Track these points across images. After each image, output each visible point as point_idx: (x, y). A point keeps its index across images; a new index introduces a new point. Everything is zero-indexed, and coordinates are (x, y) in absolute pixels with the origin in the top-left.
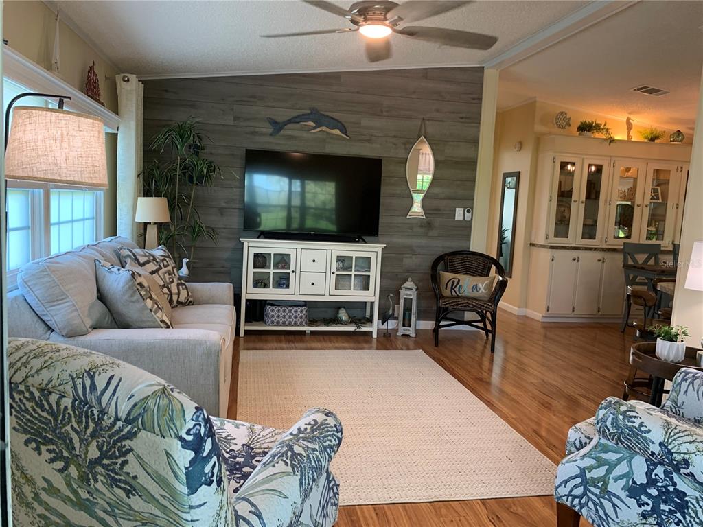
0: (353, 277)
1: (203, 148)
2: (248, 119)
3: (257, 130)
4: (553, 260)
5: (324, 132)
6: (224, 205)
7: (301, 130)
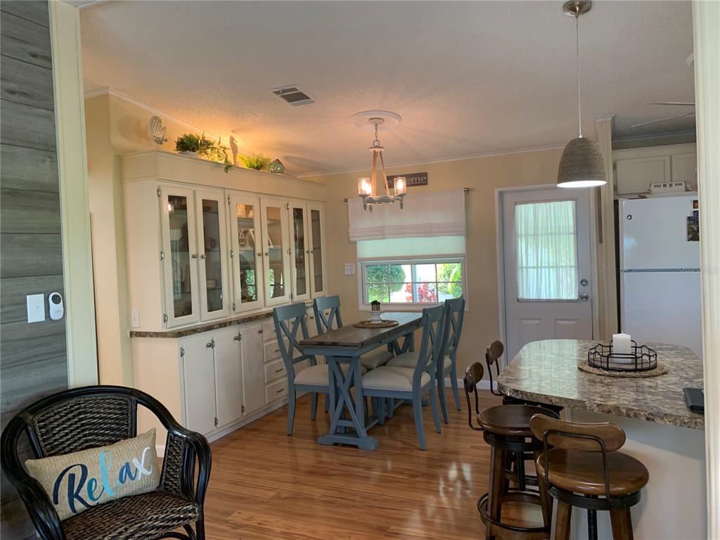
4: (182, 355)
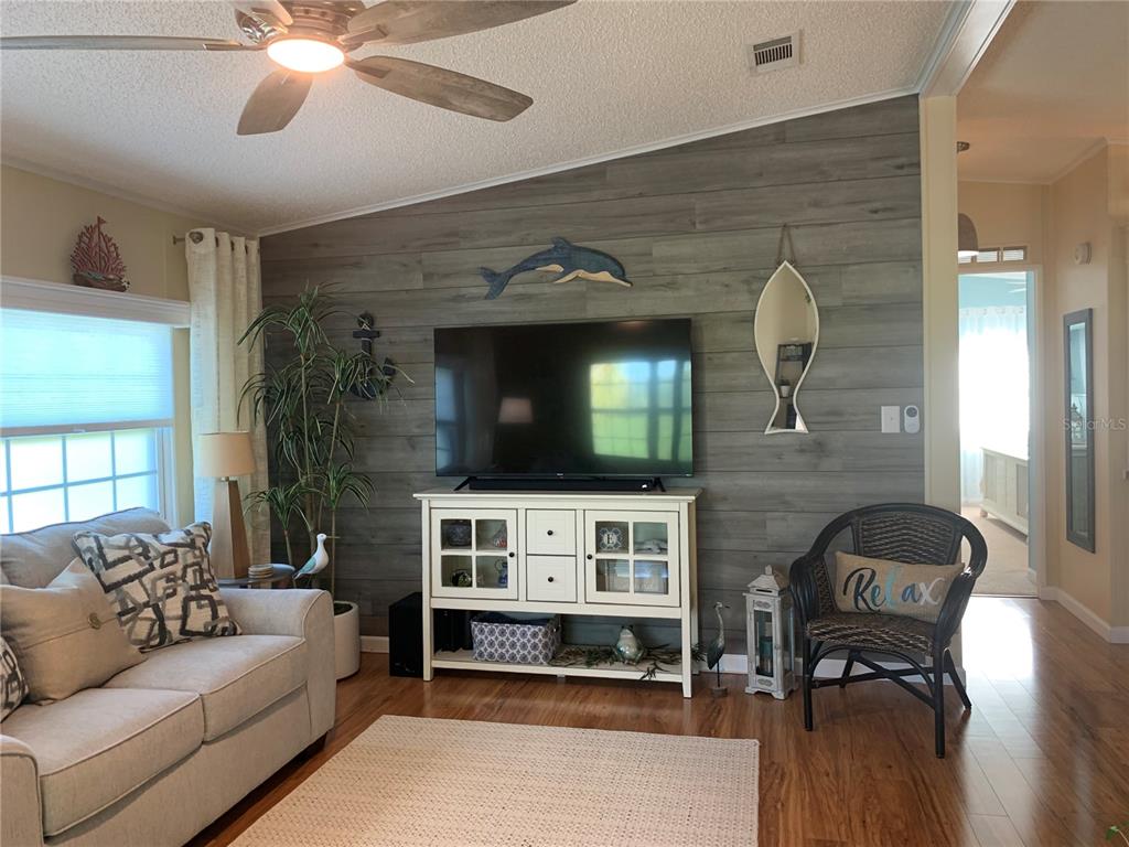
0: (631, 564)
1: (378, 334)
2: (447, 276)
3: (463, 291)
5: (583, 279)
6: (416, 431)
7: (539, 281)
